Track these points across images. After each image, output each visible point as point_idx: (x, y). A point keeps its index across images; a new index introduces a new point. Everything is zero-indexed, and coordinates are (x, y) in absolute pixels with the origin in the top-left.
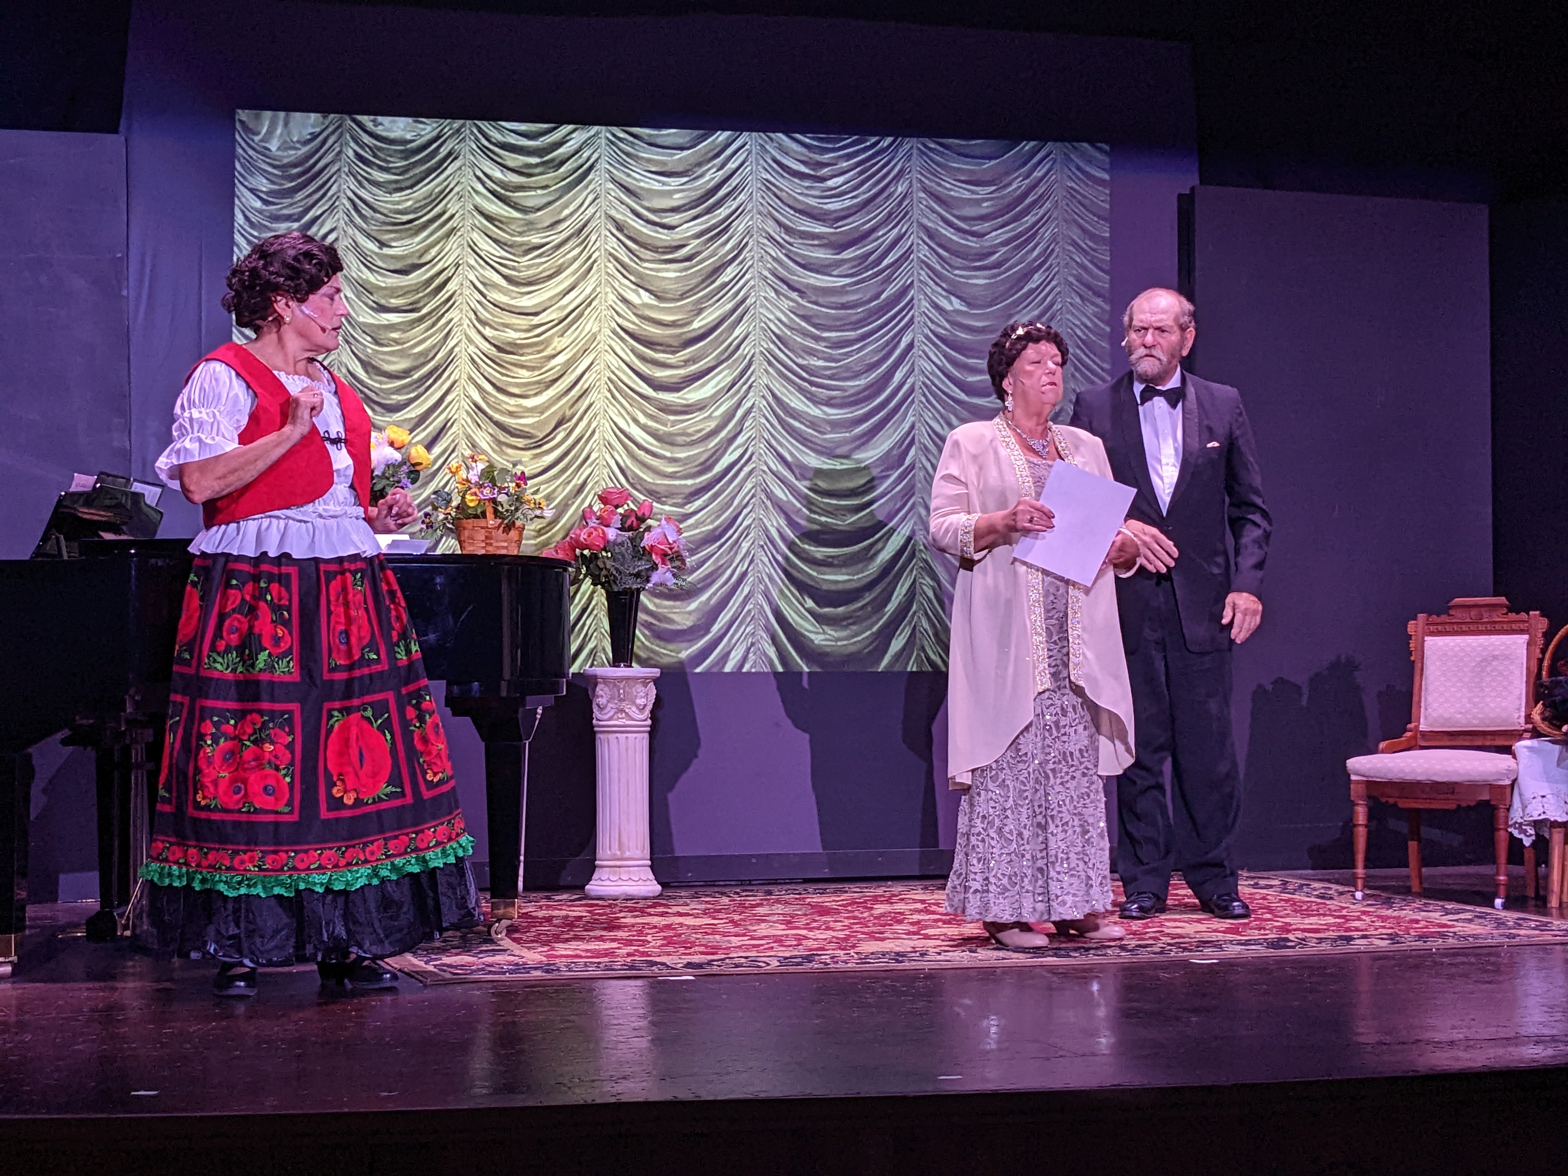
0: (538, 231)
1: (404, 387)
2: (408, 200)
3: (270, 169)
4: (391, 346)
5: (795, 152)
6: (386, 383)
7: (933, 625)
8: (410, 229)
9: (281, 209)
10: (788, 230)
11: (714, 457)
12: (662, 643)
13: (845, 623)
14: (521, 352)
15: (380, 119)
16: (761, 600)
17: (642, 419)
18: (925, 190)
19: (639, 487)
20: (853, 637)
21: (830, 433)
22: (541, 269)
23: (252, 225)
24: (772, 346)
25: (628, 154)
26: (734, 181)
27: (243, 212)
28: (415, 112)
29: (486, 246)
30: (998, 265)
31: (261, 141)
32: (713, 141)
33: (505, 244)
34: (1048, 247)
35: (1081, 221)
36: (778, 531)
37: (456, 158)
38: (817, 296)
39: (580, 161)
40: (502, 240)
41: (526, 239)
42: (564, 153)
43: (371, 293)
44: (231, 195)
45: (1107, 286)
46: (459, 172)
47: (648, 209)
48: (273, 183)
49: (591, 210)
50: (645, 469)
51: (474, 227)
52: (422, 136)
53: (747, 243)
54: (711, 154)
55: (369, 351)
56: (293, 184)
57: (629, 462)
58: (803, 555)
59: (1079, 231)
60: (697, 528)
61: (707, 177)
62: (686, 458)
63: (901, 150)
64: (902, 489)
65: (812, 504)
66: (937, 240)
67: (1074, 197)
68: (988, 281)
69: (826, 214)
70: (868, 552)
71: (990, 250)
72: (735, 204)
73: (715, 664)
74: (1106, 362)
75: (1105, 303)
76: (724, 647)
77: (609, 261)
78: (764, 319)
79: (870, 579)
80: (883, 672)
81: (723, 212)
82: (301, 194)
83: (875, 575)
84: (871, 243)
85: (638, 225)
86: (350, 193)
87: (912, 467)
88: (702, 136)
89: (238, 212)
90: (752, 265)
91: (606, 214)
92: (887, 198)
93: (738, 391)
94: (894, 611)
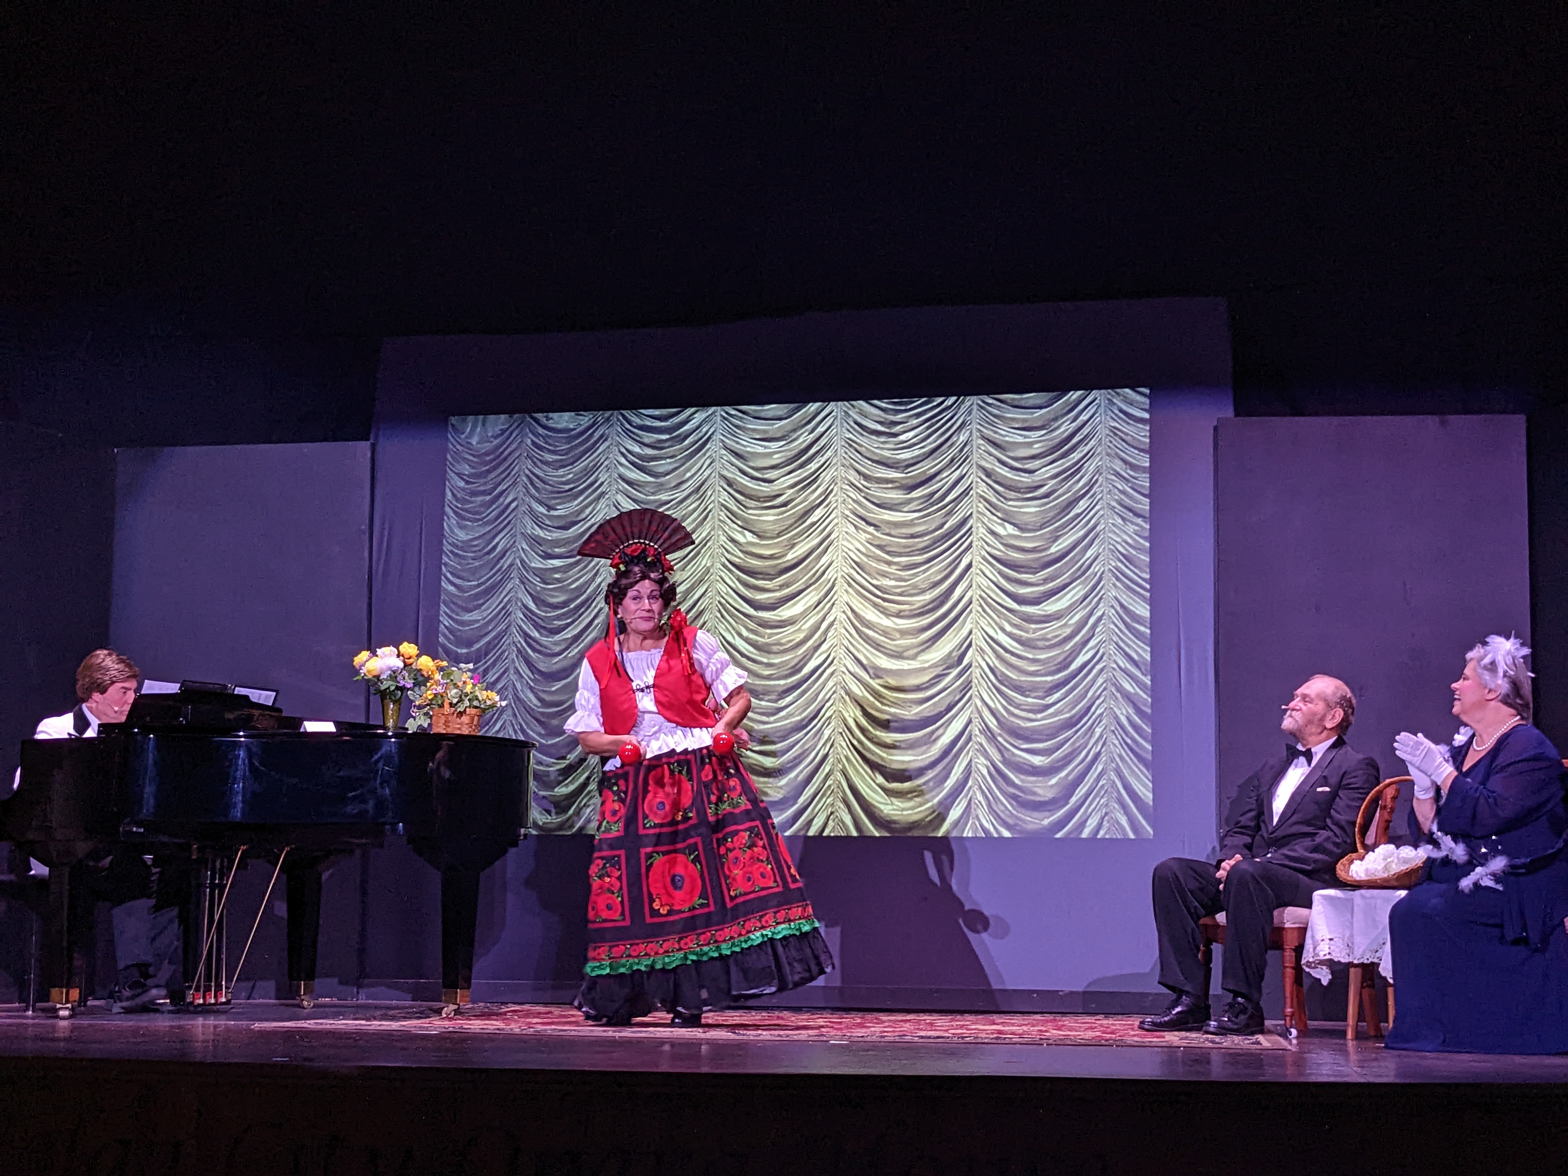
0: (666, 490)
1: (563, 614)
2: (570, 474)
3: (471, 458)
4: (554, 584)
5: (876, 415)
6: (550, 612)
7: (987, 798)
8: (570, 495)
9: (478, 486)
10: (866, 477)
11: (802, 663)
13: (909, 796)
15: (551, 415)
16: (839, 776)
17: (745, 633)
18: (983, 437)
20: (918, 807)
21: (899, 639)
23: (457, 500)
24: (852, 571)
25: (737, 427)
26: (822, 442)
27: (451, 490)
28: (577, 407)
30: (1047, 496)
31: (466, 437)
32: (806, 412)
34: (1091, 479)
35: (1123, 455)
36: (855, 720)
37: (606, 440)
38: (890, 528)
39: (700, 435)
40: (639, 499)
41: (657, 497)
42: (688, 430)
43: (541, 545)
44: (443, 479)
45: (1148, 508)
46: (607, 450)
47: (753, 468)
48: (473, 468)
49: (708, 472)
51: (618, 491)
52: (581, 425)
53: (832, 490)
54: (804, 422)
55: (538, 588)
56: (487, 467)
58: (875, 740)
59: (1120, 463)
60: (787, 719)
61: (801, 440)
62: (779, 663)
63: (963, 406)
64: (961, 684)
65: (884, 698)
66: (993, 478)
67: (1116, 434)
68: (1038, 509)
69: (898, 463)
70: (931, 737)
71: (1039, 483)
72: (823, 460)
73: (800, 830)
74: (1146, 573)
75: (1145, 522)
76: (808, 816)
77: (721, 510)
78: (846, 550)
79: (933, 759)
80: (942, 838)
81: (813, 466)
82: (493, 475)
83: (937, 756)
84: (936, 483)
85: (745, 481)
86: (527, 472)
87: (969, 666)
88: (797, 408)
89: (447, 491)
90: (836, 507)
91: (719, 474)
92: (951, 446)
93: (823, 608)
94: (953, 786)
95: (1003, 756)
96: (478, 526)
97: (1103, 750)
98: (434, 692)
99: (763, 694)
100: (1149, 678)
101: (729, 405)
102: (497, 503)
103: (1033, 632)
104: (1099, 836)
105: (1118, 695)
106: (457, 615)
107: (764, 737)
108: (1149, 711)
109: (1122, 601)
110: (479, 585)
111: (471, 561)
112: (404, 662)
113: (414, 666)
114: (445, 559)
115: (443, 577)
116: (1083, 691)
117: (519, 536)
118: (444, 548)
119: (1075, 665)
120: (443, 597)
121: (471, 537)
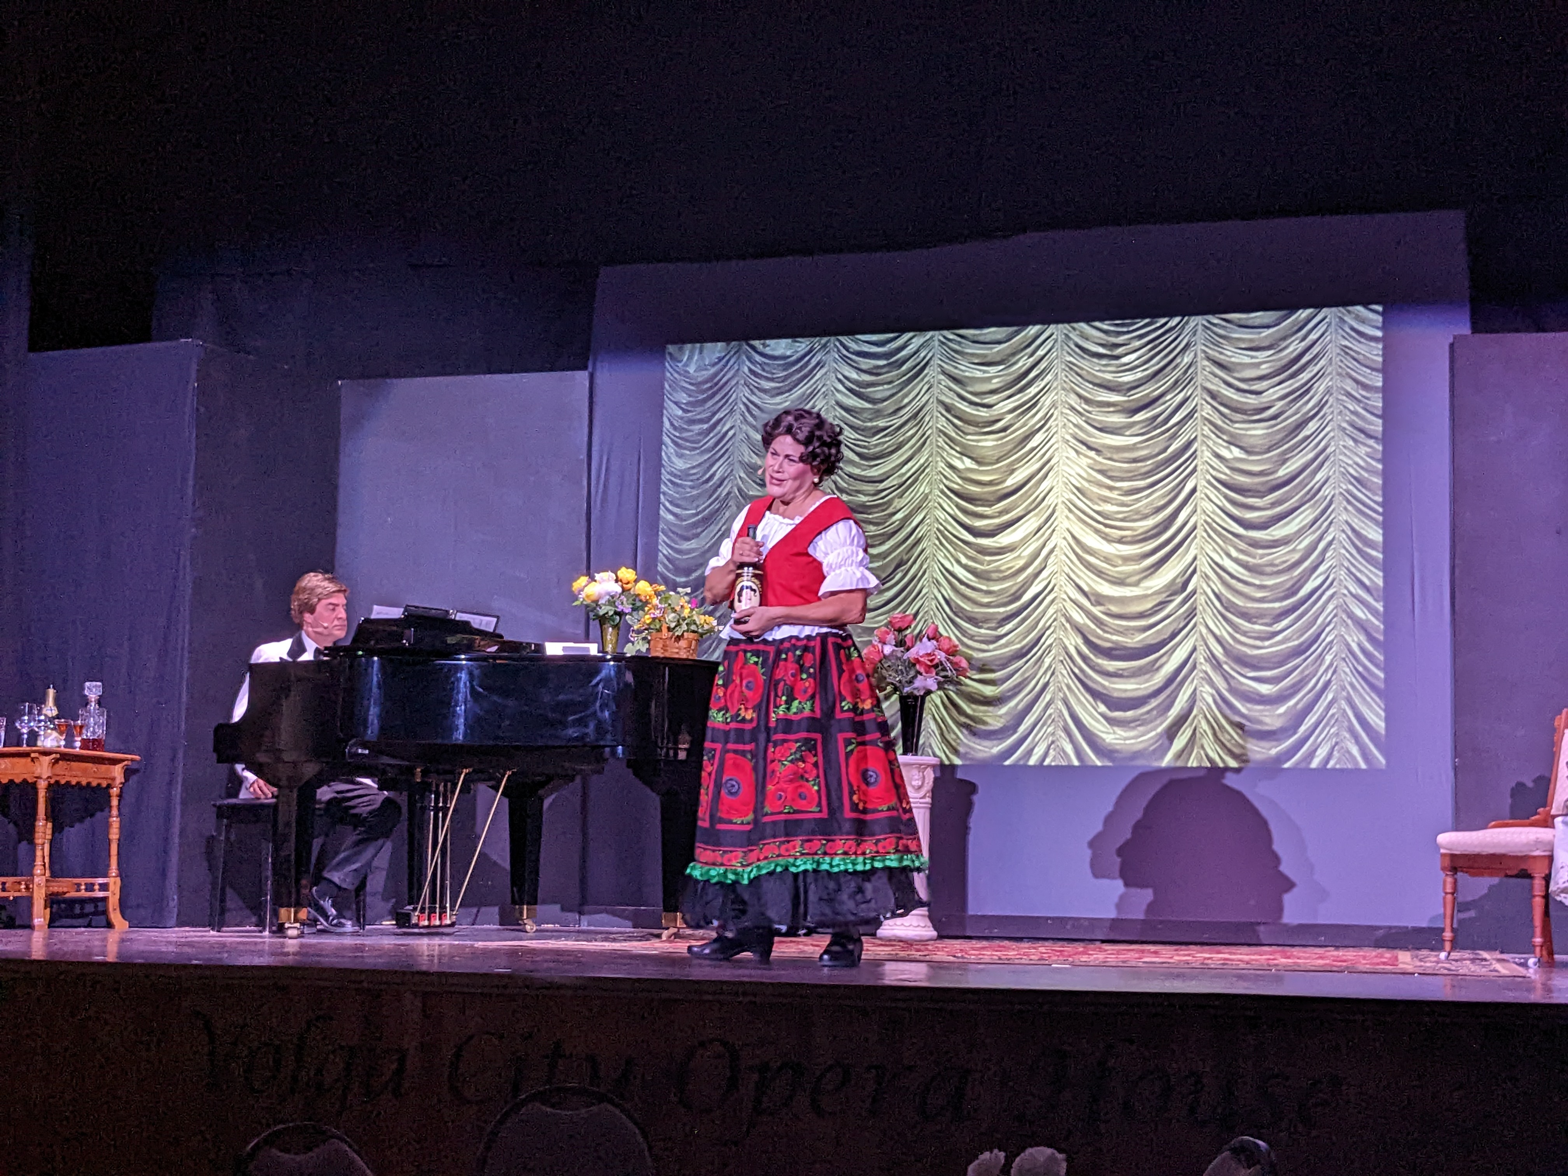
0: (884, 417)
2: (786, 401)
3: (689, 386)
5: (1097, 337)
7: (1213, 728)
9: (696, 415)
10: (1087, 401)
11: (1021, 590)
12: (978, 741)
13: (1132, 725)
14: (869, 511)
15: (768, 342)
16: (1060, 705)
17: (964, 560)
18: (1208, 358)
19: (960, 615)
20: (1141, 737)
21: (1122, 566)
22: (886, 446)
23: (675, 428)
24: (1073, 497)
25: (955, 351)
26: (1042, 365)
27: (669, 420)
28: (793, 334)
30: (1275, 417)
31: (683, 365)
32: (1026, 334)
33: (858, 429)
34: (1321, 400)
35: (1355, 374)
36: (1076, 648)
37: (822, 367)
38: (1112, 453)
39: (918, 360)
40: (857, 426)
41: (875, 424)
42: (905, 355)
44: (661, 407)
45: (1381, 429)
46: (824, 377)
47: (972, 393)
48: (690, 396)
49: (926, 397)
50: (965, 601)
52: (797, 352)
53: (1052, 415)
54: (1022, 346)
56: (704, 396)
57: (953, 596)
58: (1096, 668)
59: (1352, 383)
60: (1007, 647)
61: (1020, 364)
62: (999, 591)
63: (1187, 327)
64: (1185, 611)
65: (1106, 625)
66: (1219, 400)
67: (1347, 353)
68: (1265, 431)
69: (1120, 386)
70: (1154, 665)
71: (1267, 405)
72: (1043, 384)
73: (1020, 759)
74: (1378, 496)
75: (1378, 444)
76: (1028, 746)
77: (940, 436)
78: (1066, 475)
79: (1156, 687)
80: (1165, 768)
81: (1033, 390)
82: (710, 403)
83: (1160, 685)
84: (1159, 406)
85: (963, 406)
86: (745, 400)
87: (1194, 592)
88: (1016, 331)
89: (665, 420)
90: (1056, 432)
91: (937, 399)
92: (1175, 368)
93: (1043, 534)
94: (1178, 714)
95: (1229, 684)
96: (695, 455)
97: (1334, 677)
98: (652, 616)
99: (982, 622)
100: (1382, 604)
101: (948, 328)
102: (715, 431)
103: (1260, 557)
104: (1329, 766)
105: (1349, 622)
106: (676, 543)
107: (983, 665)
108: (1381, 638)
109: (1354, 525)
110: (697, 514)
111: (688, 490)
112: (622, 587)
113: (632, 592)
114: (663, 488)
115: (661, 506)
116: (1311, 619)
117: (737, 465)
118: (663, 477)
119: (1303, 592)
120: (662, 526)
121: (689, 466)
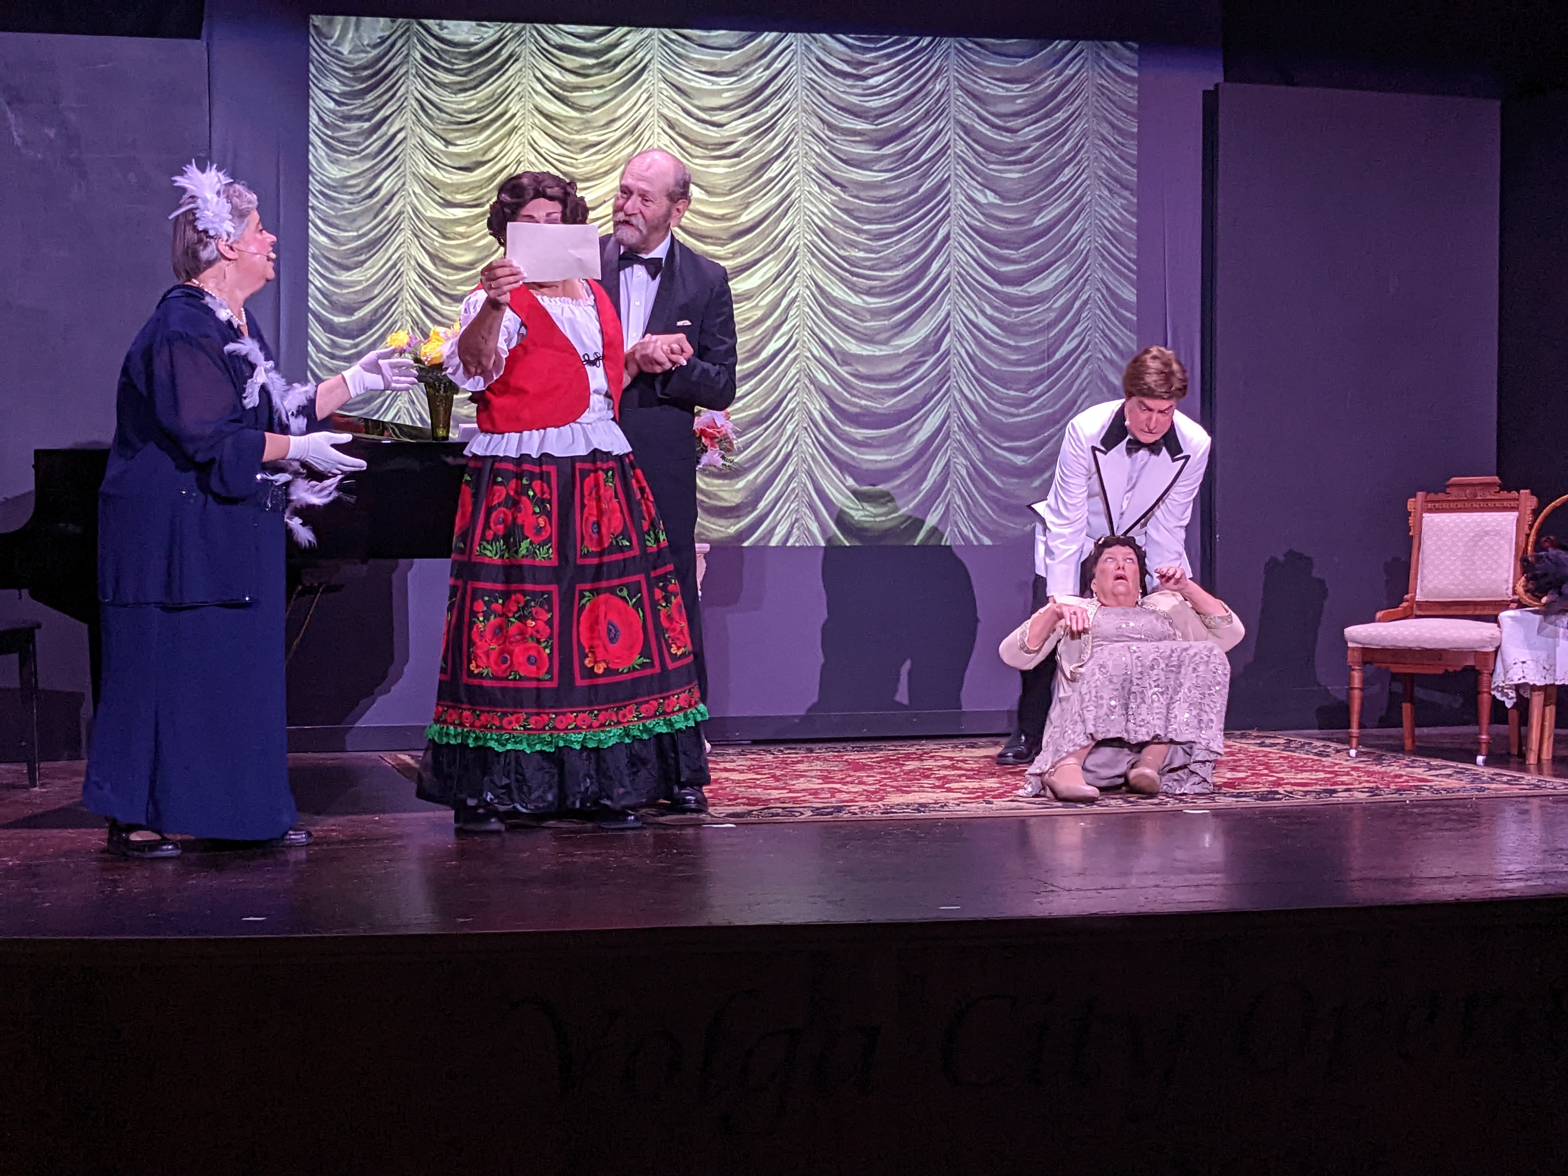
0: (594, 129)
2: (471, 100)
3: (342, 72)
4: (457, 239)
5: (840, 52)
6: (453, 275)
7: (967, 502)
8: (474, 128)
9: (353, 109)
10: (831, 127)
11: (761, 344)
12: (713, 520)
13: (882, 500)
15: (445, 23)
16: (804, 478)
18: (962, 87)
20: (890, 513)
21: (870, 321)
22: (598, 165)
23: (326, 124)
24: (816, 238)
25: (679, 55)
26: (780, 81)
27: (317, 113)
28: (480, 15)
29: (545, 143)
30: (1030, 160)
31: (333, 45)
32: (761, 42)
33: (563, 142)
34: (1078, 142)
35: (1110, 117)
36: (821, 413)
37: (516, 60)
38: (858, 190)
39: (635, 62)
40: (561, 138)
41: (583, 137)
42: (619, 55)
43: (438, 190)
44: (308, 96)
45: (1135, 179)
46: (519, 74)
47: (698, 108)
48: (344, 84)
49: (645, 109)
51: (534, 126)
52: (484, 39)
53: (792, 140)
54: (758, 55)
55: (436, 244)
56: (364, 86)
58: (844, 436)
59: (1108, 127)
60: (744, 411)
61: (755, 77)
63: (938, 50)
64: (938, 374)
65: (854, 389)
66: (972, 136)
67: (1104, 94)
68: (1021, 175)
69: (867, 112)
70: (905, 434)
71: (1023, 146)
72: (781, 103)
73: (762, 538)
74: (1133, 252)
75: (1133, 196)
76: (769, 524)
78: (808, 212)
79: (908, 458)
80: (918, 546)
81: (769, 110)
82: (370, 97)
83: (911, 456)
84: (910, 139)
85: (689, 123)
86: (417, 94)
87: (947, 353)
88: (750, 37)
89: (312, 112)
90: (797, 161)
91: (658, 112)
92: (926, 95)
93: (783, 281)
94: (930, 489)
95: (983, 455)
96: (354, 160)
101: (669, 26)
102: (379, 133)
103: (1016, 316)
105: (1105, 388)
106: (332, 273)
109: (1108, 282)
110: (359, 237)
111: (347, 206)
114: (312, 201)
115: (310, 225)
116: (1067, 384)
117: (409, 177)
118: (310, 187)
119: (1058, 356)
120: (312, 250)
121: (346, 174)
